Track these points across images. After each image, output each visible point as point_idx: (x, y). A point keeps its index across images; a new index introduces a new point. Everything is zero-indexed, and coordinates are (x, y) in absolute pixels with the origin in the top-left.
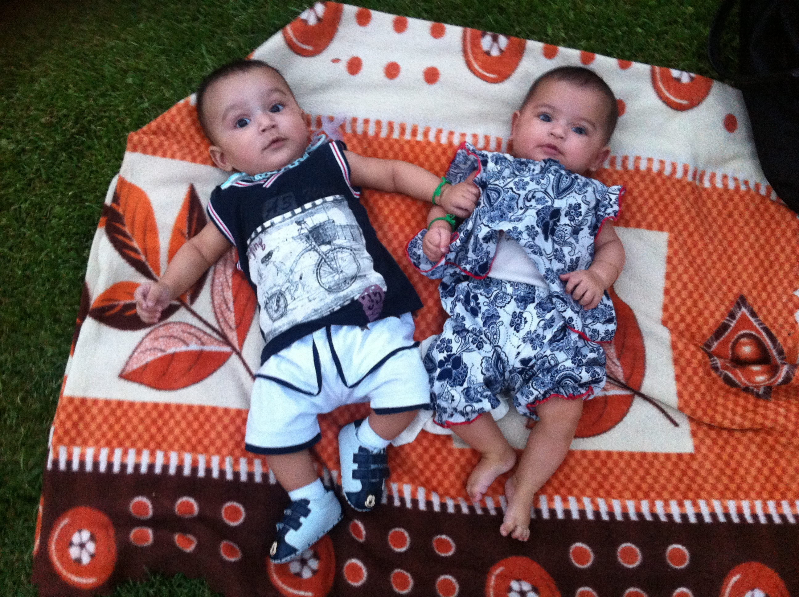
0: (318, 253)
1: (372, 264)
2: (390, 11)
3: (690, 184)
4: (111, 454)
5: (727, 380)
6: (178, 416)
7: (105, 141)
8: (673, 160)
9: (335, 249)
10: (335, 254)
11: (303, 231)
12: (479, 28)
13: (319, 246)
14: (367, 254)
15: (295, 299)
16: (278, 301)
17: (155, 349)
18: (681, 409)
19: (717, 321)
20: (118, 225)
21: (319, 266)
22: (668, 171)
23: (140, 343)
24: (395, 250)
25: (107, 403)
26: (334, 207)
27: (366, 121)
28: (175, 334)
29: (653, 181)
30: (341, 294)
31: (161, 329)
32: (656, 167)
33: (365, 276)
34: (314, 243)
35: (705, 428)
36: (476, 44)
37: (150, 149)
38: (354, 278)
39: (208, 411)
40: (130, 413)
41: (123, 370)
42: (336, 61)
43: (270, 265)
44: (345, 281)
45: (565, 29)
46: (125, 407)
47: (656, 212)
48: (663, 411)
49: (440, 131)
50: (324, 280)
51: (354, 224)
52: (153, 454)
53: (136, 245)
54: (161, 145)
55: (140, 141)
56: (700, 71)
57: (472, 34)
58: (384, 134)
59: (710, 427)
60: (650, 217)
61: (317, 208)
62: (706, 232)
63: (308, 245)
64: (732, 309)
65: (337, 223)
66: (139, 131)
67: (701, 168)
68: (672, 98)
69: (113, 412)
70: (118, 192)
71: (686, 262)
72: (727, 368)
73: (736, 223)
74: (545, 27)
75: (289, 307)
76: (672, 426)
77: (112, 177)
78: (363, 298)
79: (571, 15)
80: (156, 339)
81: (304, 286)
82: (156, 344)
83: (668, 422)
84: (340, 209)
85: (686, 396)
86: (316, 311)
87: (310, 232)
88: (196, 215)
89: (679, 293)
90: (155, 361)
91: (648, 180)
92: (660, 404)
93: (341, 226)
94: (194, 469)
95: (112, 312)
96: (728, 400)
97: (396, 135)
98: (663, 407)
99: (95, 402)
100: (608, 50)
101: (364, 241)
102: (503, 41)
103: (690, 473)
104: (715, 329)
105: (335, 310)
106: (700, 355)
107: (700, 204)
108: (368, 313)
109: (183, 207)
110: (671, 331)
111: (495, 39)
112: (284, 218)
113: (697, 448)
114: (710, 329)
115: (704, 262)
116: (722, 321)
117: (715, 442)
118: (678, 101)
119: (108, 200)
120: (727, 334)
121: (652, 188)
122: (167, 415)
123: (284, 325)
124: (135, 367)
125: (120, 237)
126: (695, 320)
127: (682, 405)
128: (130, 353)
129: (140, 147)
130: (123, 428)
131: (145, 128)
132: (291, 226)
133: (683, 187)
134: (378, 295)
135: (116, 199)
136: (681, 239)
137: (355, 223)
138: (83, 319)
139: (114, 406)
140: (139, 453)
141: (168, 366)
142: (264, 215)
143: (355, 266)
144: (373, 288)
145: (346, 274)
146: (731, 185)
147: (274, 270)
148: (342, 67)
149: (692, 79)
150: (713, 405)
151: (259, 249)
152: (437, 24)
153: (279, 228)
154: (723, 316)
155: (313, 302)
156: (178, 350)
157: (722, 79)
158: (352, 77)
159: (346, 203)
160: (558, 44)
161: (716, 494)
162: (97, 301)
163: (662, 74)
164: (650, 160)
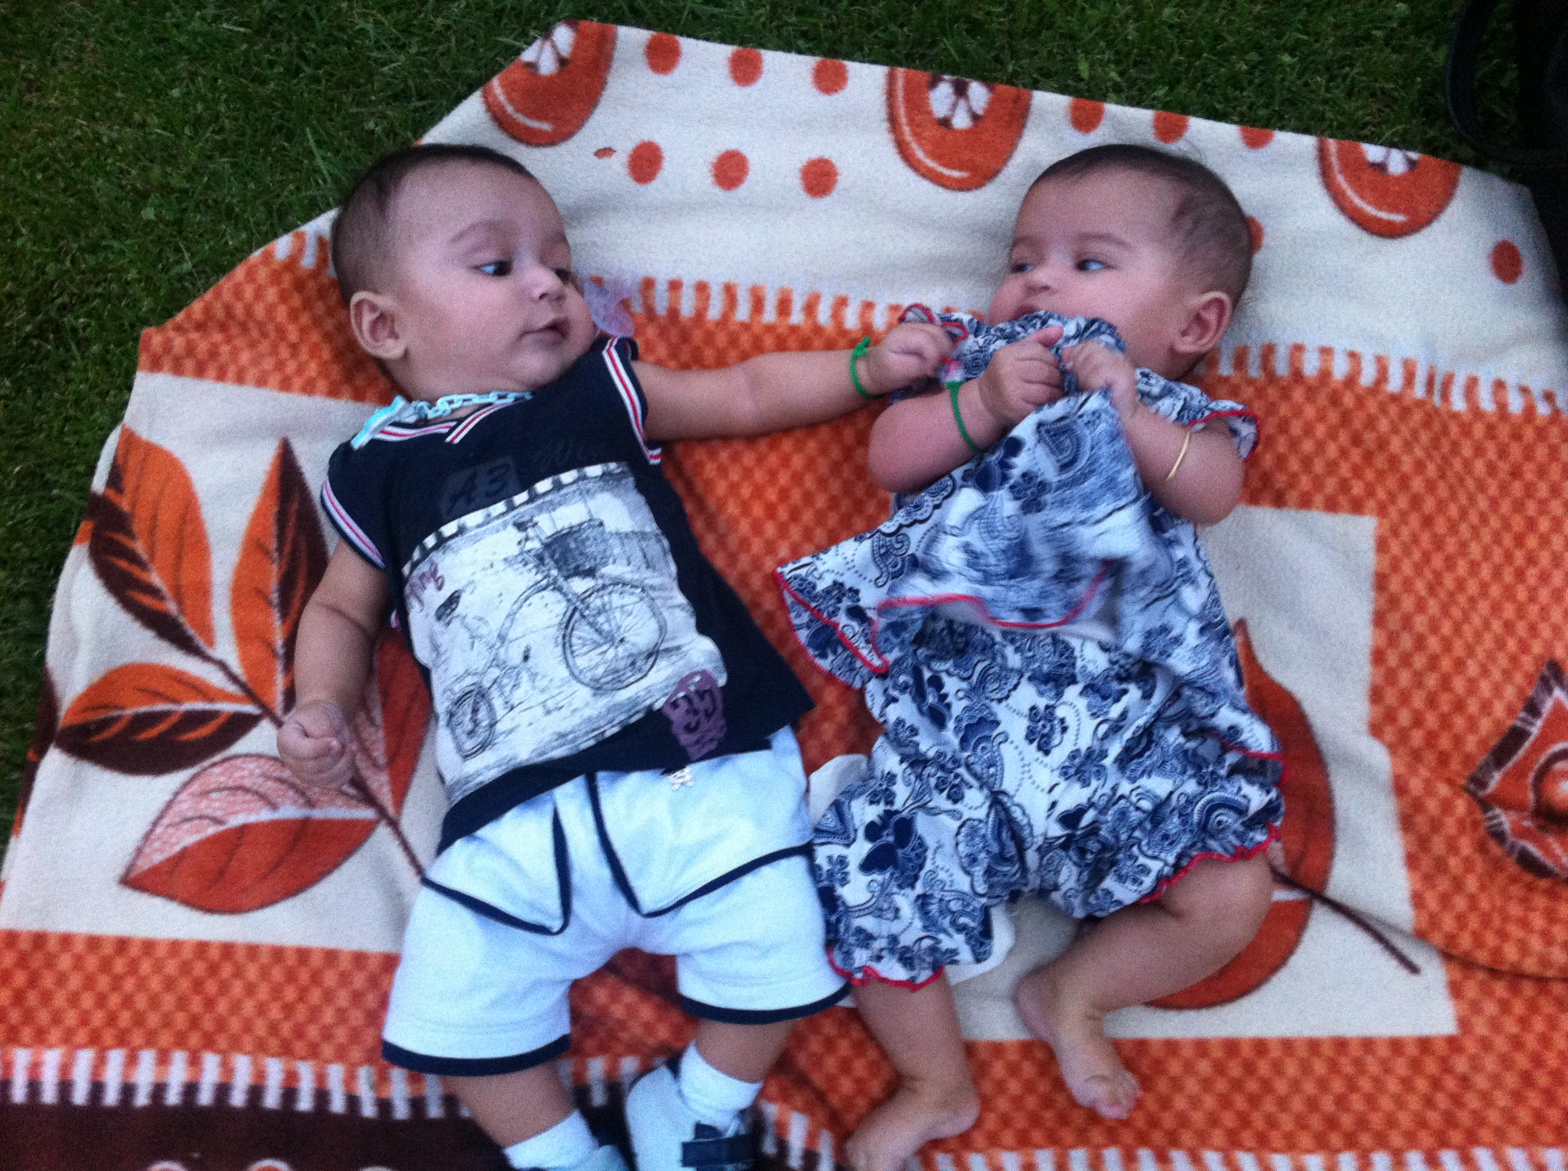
0: (565, 595)
1: (692, 621)
2: (723, 40)
3: (1420, 404)
4: (100, 1063)
5: (1527, 862)
6: (252, 972)
7: (95, 348)
8: (1381, 351)
9: (604, 587)
10: (606, 598)
11: (529, 545)
12: (925, 68)
13: (567, 578)
14: (680, 599)
15: (512, 708)
16: (475, 711)
17: (201, 817)
18: (1421, 935)
19: (1498, 723)
20: (120, 538)
21: (567, 626)
22: (1368, 376)
23: (169, 805)
24: (744, 579)
25: (94, 942)
26: (602, 489)
27: (675, 286)
28: (247, 783)
29: (1335, 400)
30: (623, 695)
31: (217, 770)
32: (1340, 369)
33: (678, 648)
34: (554, 572)
35: (1481, 975)
36: (917, 104)
37: (189, 364)
38: (654, 654)
39: (316, 961)
40: (145, 967)
41: (130, 868)
42: (604, 152)
43: (456, 624)
44: (633, 664)
45: (1117, 62)
46: (134, 951)
47: (1345, 470)
48: (1379, 938)
49: (842, 303)
50: (581, 662)
51: (648, 529)
52: (195, 1062)
53: (156, 579)
54: (213, 354)
55: (167, 347)
56: (1431, 148)
57: (908, 81)
58: (714, 312)
59: (1494, 972)
60: (1331, 485)
61: (564, 491)
62: (1463, 514)
63: (539, 577)
64: (1530, 692)
65: (610, 526)
66: (169, 324)
67: (1442, 369)
68: (1370, 210)
69: (106, 965)
70: (120, 462)
71: (1420, 586)
72: (1524, 833)
73: (1529, 490)
74: (1074, 61)
75: (500, 727)
76: (1402, 973)
77: (111, 429)
78: (675, 705)
79: (1131, 31)
80: (205, 794)
81: (533, 676)
82: (203, 806)
83: (1394, 962)
84: (617, 496)
85: (1432, 903)
86: (562, 736)
87: (547, 546)
88: (294, 507)
89: (1406, 660)
90: (201, 844)
91: (1322, 399)
92: (1372, 923)
93: (617, 533)
94: (290, 1093)
95: (106, 735)
96: (1533, 910)
97: (743, 313)
98: (1379, 928)
99: (66, 940)
100: (1218, 106)
101: (673, 568)
102: (978, 93)
103: (1450, 1083)
104: (1494, 742)
105: (608, 734)
106: (1461, 806)
107: (1446, 448)
108: (685, 739)
109: (266, 493)
110: (1392, 749)
111: (960, 90)
112: (489, 515)
113: (1464, 1023)
114: (1483, 742)
115: (1461, 585)
116: (1510, 723)
117: (1505, 1007)
118: (1384, 215)
119: (99, 483)
120: (1521, 752)
121: (1333, 417)
122: (227, 970)
123: (488, 768)
124: (158, 858)
125: (123, 564)
126: (1445, 722)
127: (1424, 925)
128: (145, 827)
129: (167, 362)
130: (127, 1001)
131: (180, 317)
132: (503, 534)
133: (1405, 412)
134: (707, 697)
135: (115, 478)
136: (1405, 532)
137: (651, 527)
138: (42, 752)
139: (108, 950)
140: (163, 1059)
141: (231, 854)
142: (444, 506)
143: (653, 625)
144: (697, 679)
145: (634, 645)
146: (1516, 404)
147: (463, 636)
148: (618, 164)
149: (1412, 164)
150: (1497, 921)
151: (431, 586)
152: (829, 61)
153: (476, 539)
154: (1511, 711)
155: (555, 714)
156: (252, 819)
157: (1479, 164)
158: (641, 188)
159: (630, 481)
160: (1104, 98)
161: (1514, 1134)
162: (72, 711)
163: (1342, 155)
164: (1326, 352)
